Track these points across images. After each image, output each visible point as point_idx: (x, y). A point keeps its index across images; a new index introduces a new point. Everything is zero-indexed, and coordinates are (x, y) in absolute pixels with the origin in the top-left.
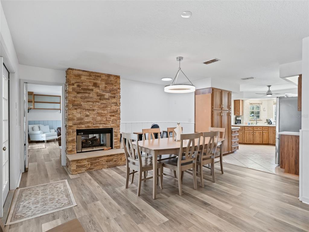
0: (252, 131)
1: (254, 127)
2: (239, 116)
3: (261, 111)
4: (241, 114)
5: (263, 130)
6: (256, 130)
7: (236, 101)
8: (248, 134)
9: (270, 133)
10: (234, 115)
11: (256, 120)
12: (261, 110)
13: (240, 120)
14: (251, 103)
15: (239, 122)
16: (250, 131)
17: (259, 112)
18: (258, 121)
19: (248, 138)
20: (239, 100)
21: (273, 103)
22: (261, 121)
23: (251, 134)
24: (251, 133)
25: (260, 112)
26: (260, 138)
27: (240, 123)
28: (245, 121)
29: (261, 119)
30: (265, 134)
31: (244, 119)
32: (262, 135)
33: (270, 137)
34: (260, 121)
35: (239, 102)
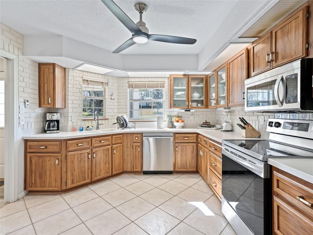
0: (88, 151)
1: (91, 138)
2: (53, 110)
3: (107, 100)
4: (58, 105)
5: (114, 142)
6: (98, 145)
7: (43, 67)
8: (76, 159)
9: (125, 149)
10: (40, 106)
11: (98, 120)
12: (107, 97)
13: (58, 121)
14: (85, 78)
15: (53, 127)
16: (82, 152)
17: (102, 101)
18: (100, 122)
19: (76, 173)
20: (54, 65)
21: (127, 85)
22: (106, 121)
23: (86, 159)
24: (86, 154)
25: (104, 102)
26: (106, 163)
27: (58, 129)
28: (70, 124)
29: (107, 117)
30: (116, 151)
31: (70, 118)
32: (110, 155)
33: (125, 157)
34: (104, 121)
35: (51, 70)
